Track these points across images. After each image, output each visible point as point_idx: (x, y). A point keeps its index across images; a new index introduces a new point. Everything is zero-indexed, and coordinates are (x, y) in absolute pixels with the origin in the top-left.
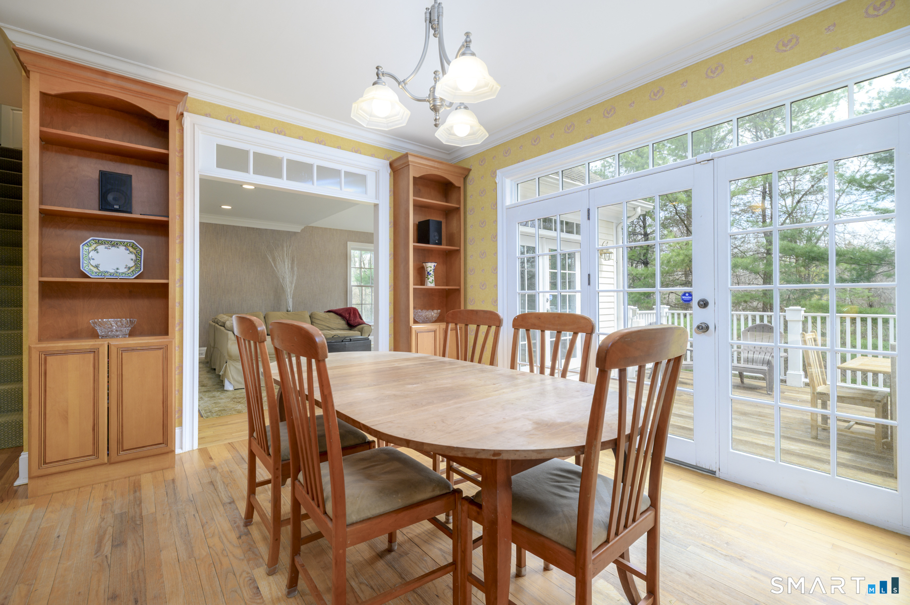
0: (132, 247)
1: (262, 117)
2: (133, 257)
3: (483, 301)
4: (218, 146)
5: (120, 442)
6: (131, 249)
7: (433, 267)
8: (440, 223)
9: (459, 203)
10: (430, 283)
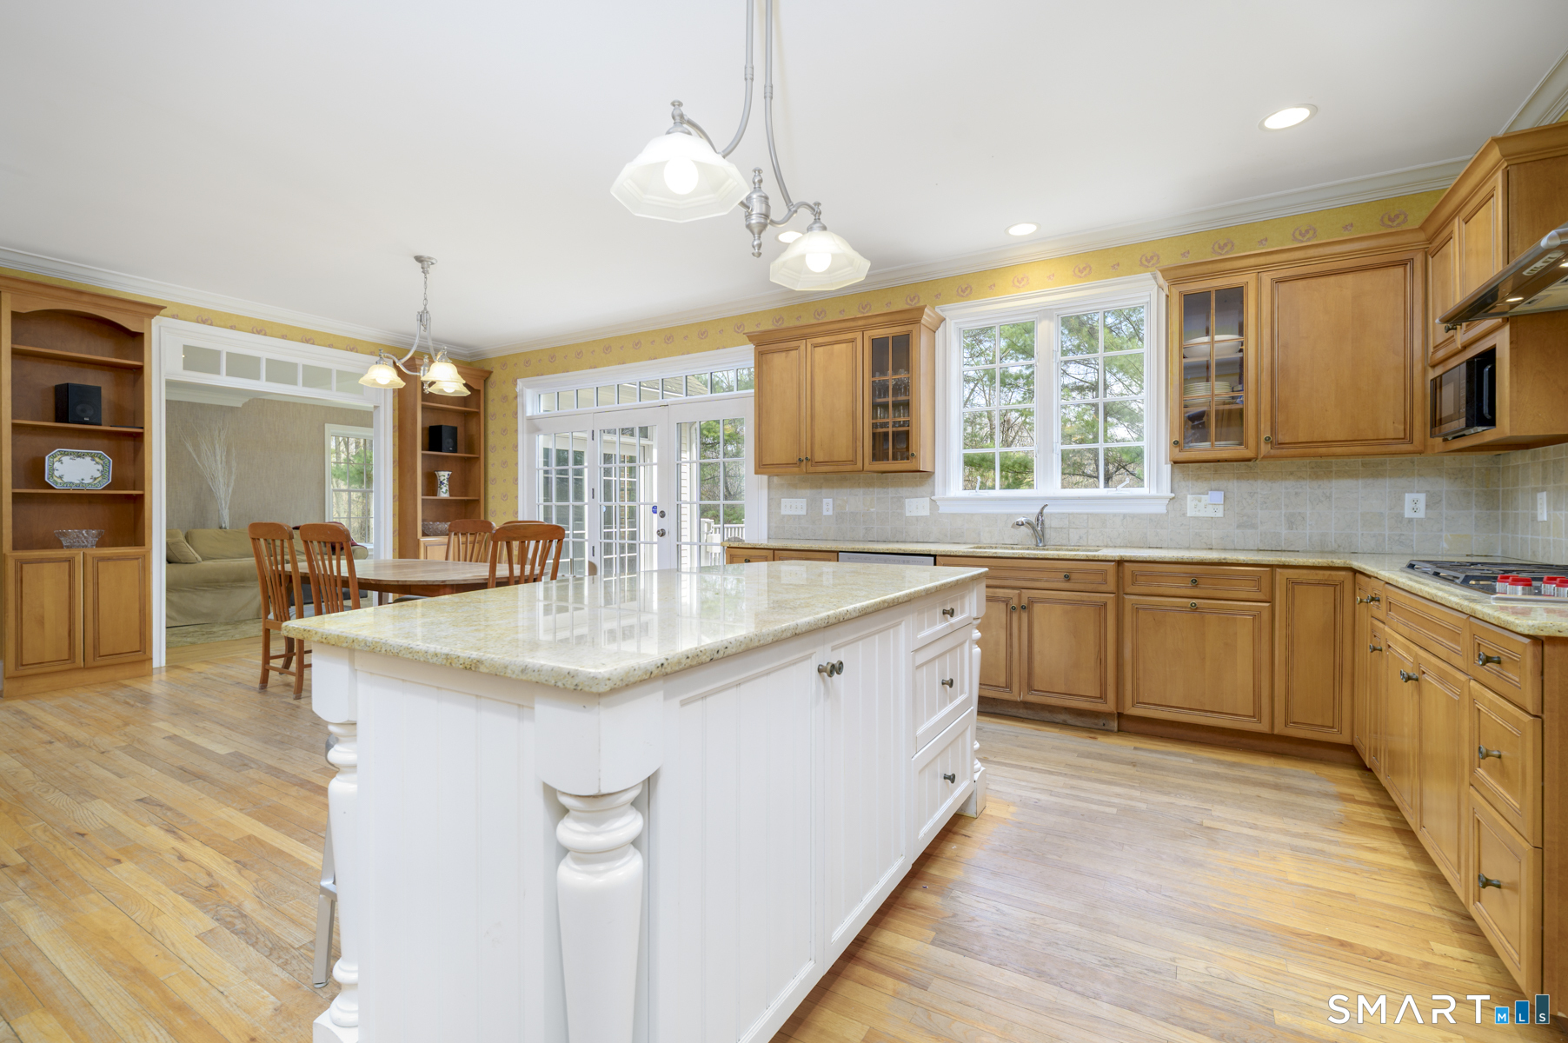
0: (99, 458)
1: (238, 316)
2: (100, 467)
3: (504, 513)
4: (184, 346)
5: (96, 647)
6: (97, 460)
7: (447, 476)
8: (455, 429)
9: (479, 407)
10: (444, 493)
